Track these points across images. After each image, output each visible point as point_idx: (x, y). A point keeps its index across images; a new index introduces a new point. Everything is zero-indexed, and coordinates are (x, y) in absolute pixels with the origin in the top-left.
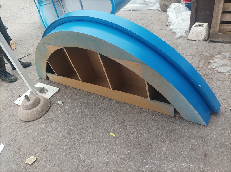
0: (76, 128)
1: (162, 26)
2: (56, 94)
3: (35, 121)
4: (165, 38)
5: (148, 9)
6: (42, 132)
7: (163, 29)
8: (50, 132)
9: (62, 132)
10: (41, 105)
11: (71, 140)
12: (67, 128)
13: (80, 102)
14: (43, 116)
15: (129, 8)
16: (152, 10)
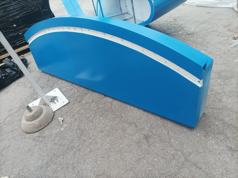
0: (57, 160)
1: (226, 38)
2: (64, 107)
3: (31, 134)
4: (221, 57)
5: (220, 7)
6: (29, 150)
7: (226, 42)
8: (34, 153)
9: (43, 159)
10: (40, 119)
11: (44, 173)
12: (50, 156)
13: (77, 126)
14: (40, 131)
15: (196, 3)
16: (225, 9)
